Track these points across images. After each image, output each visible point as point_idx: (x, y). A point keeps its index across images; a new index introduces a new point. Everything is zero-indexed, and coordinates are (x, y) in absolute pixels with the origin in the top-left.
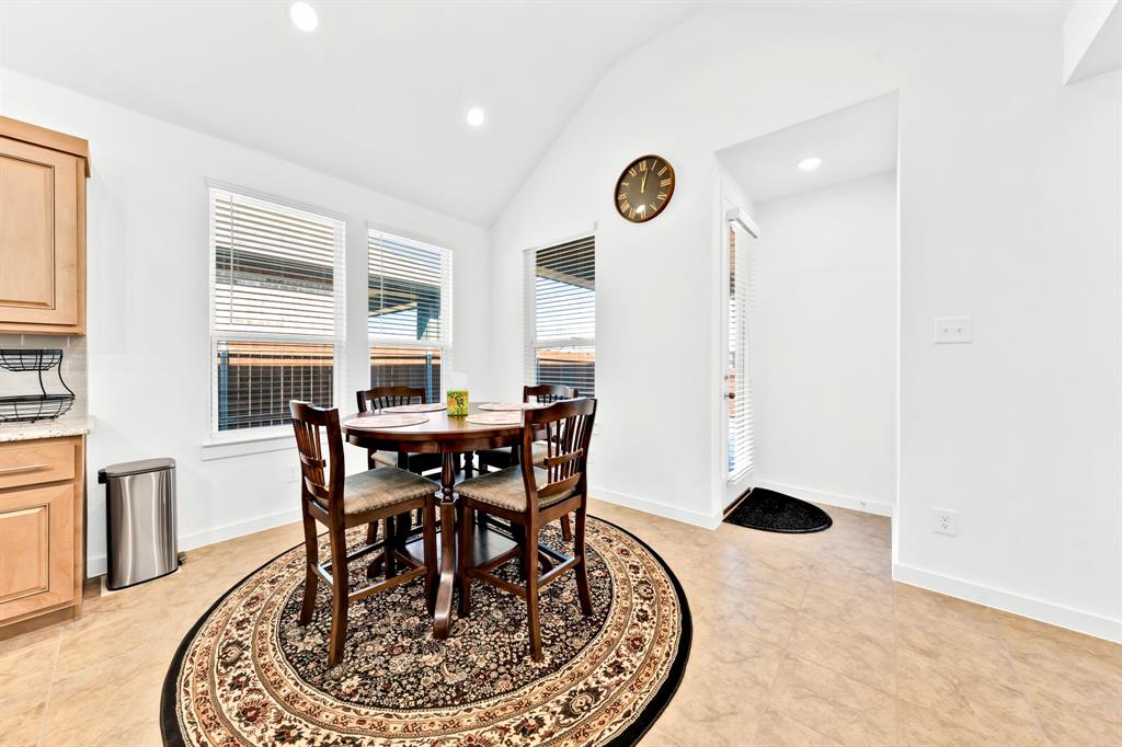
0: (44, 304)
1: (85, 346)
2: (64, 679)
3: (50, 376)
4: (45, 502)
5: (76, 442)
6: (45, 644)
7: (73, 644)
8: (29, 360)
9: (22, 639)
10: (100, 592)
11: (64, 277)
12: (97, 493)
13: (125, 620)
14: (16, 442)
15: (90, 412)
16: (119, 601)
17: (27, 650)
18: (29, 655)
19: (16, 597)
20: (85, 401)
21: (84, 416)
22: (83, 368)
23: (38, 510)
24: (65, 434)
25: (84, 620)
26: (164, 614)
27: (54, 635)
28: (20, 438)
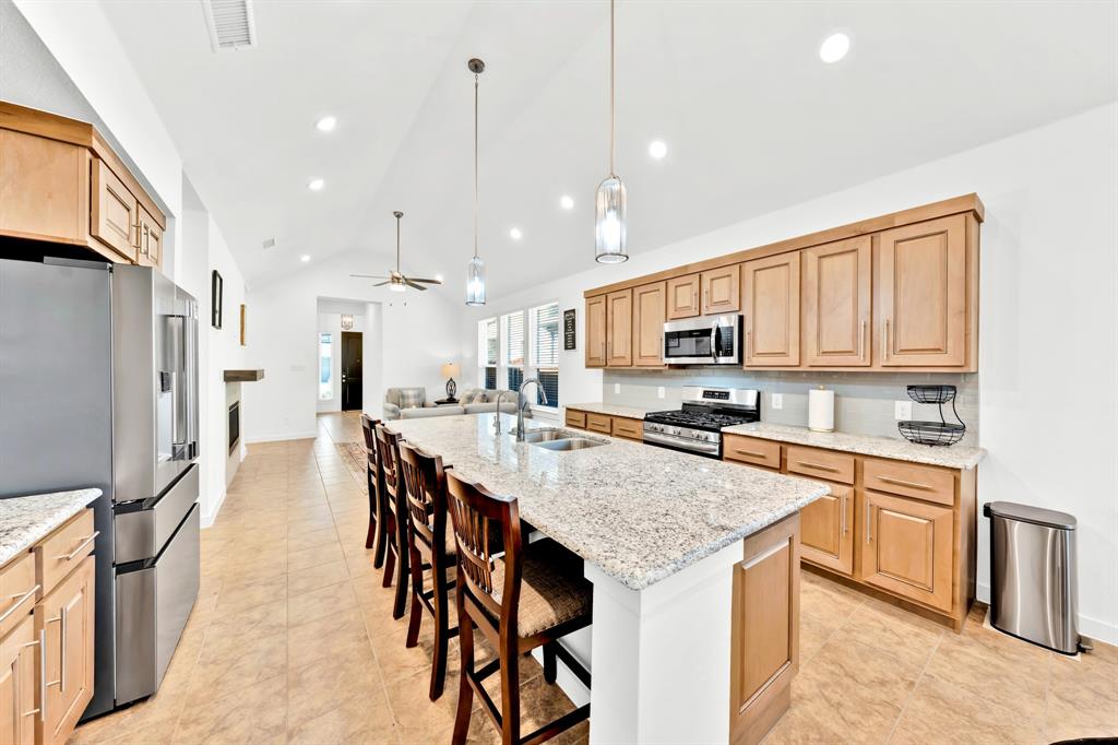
0: (939, 350)
1: (977, 382)
2: (933, 677)
3: (947, 407)
4: (932, 517)
5: (956, 474)
6: (929, 635)
7: (947, 652)
8: (931, 395)
9: (917, 618)
10: (982, 621)
11: (955, 324)
12: (984, 524)
13: (998, 667)
14: (912, 462)
15: (982, 445)
16: (998, 644)
17: (917, 630)
18: (917, 635)
19: (912, 583)
20: (976, 434)
21: (975, 447)
22: (975, 401)
23: (926, 522)
24: (947, 465)
25: (961, 637)
26: (1041, 695)
27: (938, 633)
28: (915, 460)
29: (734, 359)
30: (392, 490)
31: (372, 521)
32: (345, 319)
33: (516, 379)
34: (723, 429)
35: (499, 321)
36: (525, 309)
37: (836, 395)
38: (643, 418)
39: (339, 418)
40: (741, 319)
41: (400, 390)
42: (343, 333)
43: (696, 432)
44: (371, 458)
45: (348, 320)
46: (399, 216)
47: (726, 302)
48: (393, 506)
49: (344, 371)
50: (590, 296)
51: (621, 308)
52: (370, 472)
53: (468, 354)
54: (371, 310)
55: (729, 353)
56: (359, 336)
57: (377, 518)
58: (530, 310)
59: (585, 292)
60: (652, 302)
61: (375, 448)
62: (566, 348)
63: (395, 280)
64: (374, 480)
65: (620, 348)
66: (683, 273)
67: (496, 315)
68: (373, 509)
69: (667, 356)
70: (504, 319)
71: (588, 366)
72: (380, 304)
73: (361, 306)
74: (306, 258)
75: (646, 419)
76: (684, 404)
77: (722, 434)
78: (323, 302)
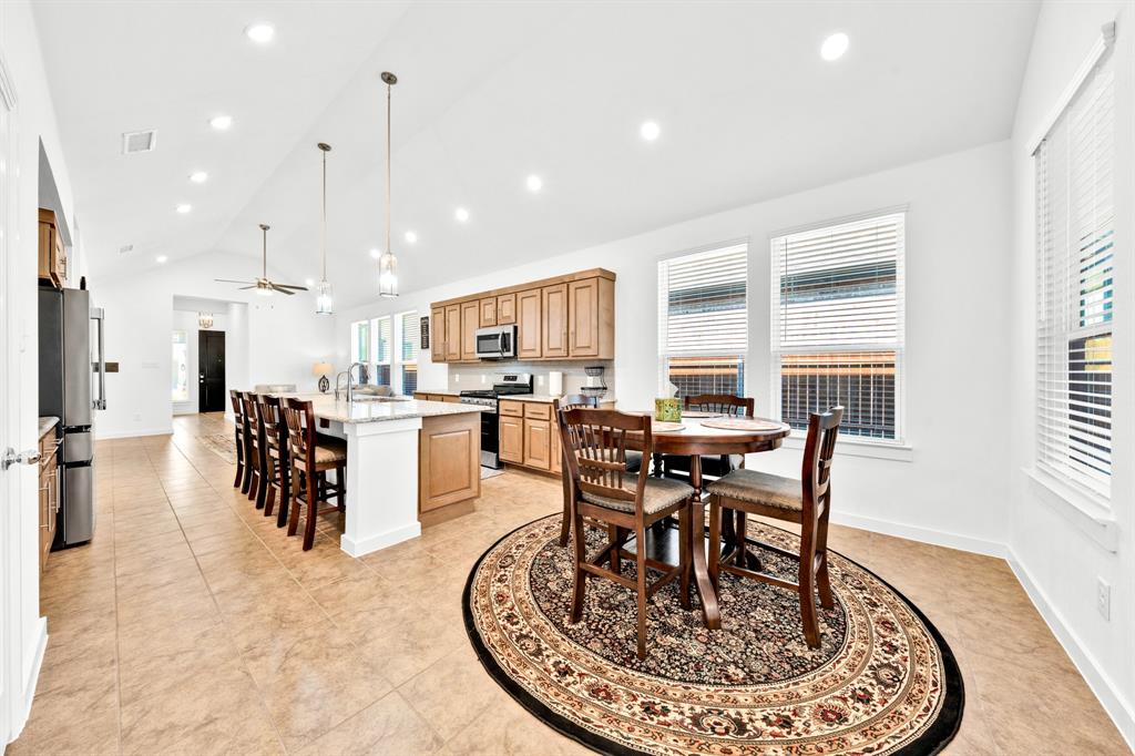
29: (511, 354)
30: (254, 432)
31: (240, 467)
32: (202, 317)
33: (385, 373)
34: (499, 397)
35: (392, 318)
36: (392, 314)
37: (564, 375)
38: (458, 394)
39: (197, 419)
40: (516, 328)
41: (268, 387)
42: (200, 332)
43: (487, 400)
44: (239, 420)
45: (207, 318)
46: (265, 228)
47: (509, 317)
48: (256, 444)
49: (201, 371)
50: (435, 307)
51: (453, 317)
52: (238, 431)
53: (342, 354)
54: (236, 311)
55: (509, 350)
56: (221, 336)
57: (243, 463)
58: (396, 316)
59: (432, 305)
60: (471, 314)
61: (242, 411)
62: (422, 348)
63: (260, 285)
64: (241, 436)
65: (454, 348)
66: (487, 295)
67: (367, 319)
68: (240, 458)
69: (479, 352)
70: (375, 322)
71: (434, 361)
72: (246, 304)
73: (225, 306)
74: (162, 259)
75: (462, 395)
76: (495, 386)
77: (499, 400)
78: (180, 302)
